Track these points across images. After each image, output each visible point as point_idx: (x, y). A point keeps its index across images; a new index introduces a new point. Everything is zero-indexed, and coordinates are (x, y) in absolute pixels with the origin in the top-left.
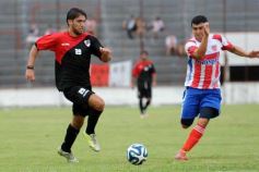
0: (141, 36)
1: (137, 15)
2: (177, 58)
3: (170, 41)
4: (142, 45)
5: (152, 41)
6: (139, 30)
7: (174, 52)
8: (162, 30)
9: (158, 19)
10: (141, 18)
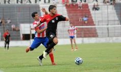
0: (4, 25)
1: (2, 18)
2: (15, 32)
3: (13, 26)
4: (4, 28)
5: (7, 26)
6: (3, 23)
7: (14, 30)
8: (10, 23)
9: (9, 19)
10: (3, 19)
